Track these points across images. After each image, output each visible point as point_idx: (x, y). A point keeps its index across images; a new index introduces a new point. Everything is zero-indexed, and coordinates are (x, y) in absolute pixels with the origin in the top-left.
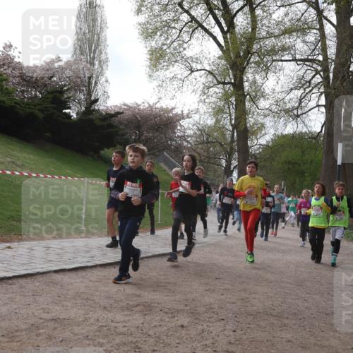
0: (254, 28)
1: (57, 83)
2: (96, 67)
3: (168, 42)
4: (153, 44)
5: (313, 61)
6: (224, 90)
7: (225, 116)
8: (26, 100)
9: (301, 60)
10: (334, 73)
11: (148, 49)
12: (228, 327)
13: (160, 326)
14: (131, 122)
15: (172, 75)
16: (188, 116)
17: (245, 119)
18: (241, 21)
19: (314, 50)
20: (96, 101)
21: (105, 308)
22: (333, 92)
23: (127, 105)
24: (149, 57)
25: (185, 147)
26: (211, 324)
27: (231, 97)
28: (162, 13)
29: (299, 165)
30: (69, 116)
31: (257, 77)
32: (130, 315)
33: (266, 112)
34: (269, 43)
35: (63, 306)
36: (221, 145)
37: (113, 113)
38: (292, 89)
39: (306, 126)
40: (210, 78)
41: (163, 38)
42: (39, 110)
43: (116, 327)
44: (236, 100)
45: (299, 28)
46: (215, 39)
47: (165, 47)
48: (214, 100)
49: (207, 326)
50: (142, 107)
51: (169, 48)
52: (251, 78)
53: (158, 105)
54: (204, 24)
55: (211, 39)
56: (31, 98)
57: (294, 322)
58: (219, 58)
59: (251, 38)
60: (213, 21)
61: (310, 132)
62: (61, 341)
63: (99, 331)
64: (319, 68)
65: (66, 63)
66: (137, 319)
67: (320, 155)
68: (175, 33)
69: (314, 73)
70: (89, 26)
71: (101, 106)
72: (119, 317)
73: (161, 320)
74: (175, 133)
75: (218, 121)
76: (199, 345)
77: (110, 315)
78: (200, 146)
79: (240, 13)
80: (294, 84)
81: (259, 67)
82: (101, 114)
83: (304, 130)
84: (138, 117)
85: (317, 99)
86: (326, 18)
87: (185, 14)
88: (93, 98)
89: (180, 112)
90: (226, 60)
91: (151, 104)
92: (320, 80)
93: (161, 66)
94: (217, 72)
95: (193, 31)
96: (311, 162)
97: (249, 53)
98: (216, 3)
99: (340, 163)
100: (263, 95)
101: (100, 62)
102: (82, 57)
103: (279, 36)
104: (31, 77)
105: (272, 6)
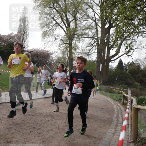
0: (76, 27)
1: (12, 41)
2: (25, 36)
3: (49, 30)
4: (44, 30)
5: (94, 38)
6: (66, 45)
7: (66, 54)
8: (1, 46)
9: (90, 38)
10: (100, 42)
11: (42, 31)
12: (63, 121)
13: (42, 121)
14: (35, 55)
15: (49, 40)
16: (54, 54)
17: (72, 55)
18: (72, 25)
19: (94, 35)
20: (24, 47)
22: (100, 48)
23: (34, 49)
24: (42, 34)
25: (52, 64)
27: (68, 48)
28: (47, 20)
31: (77, 42)
33: (79, 53)
34: (81, 32)
36: (64, 63)
37: (30, 51)
38: (87, 47)
40: (62, 42)
41: (47, 28)
42: (5, 50)
43: (27, 121)
44: (69, 49)
45: (90, 28)
46: (64, 29)
47: (47, 31)
48: (62, 49)
49: (57, 121)
50: (39, 50)
51: (49, 31)
52: (74, 43)
53: (44, 50)
54: (60, 25)
55: (62, 29)
56: (3, 46)
58: (65, 36)
59: (75, 30)
61: (92, 60)
62: (9, 125)
63: (22, 122)
64: (96, 41)
65: (15, 35)
67: (95, 67)
68: (51, 27)
69: (94, 42)
70: (23, 23)
71: (26, 49)
74: (49, 59)
75: (63, 55)
76: (54, 127)
78: (57, 63)
79: (72, 22)
80: (88, 45)
81: (77, 39)
83: (91, 59)
84: (38, 53)
85: (95, 50)
86: (98, 25)
87: (54, 21)
89: (51, 52)
90: (67, 36)
91: (42, 49)
92: (96, 44)
93: (46, 37)
94: (64, 40)
95: (57, 27)
97: (74, 34)
98: (64, 18)
99: (101, 70)
100: (78, 48)
101: (26, 35)
102: (20, 33)
103: (84, 30)
104: (3, 39)
105: (82, 20)
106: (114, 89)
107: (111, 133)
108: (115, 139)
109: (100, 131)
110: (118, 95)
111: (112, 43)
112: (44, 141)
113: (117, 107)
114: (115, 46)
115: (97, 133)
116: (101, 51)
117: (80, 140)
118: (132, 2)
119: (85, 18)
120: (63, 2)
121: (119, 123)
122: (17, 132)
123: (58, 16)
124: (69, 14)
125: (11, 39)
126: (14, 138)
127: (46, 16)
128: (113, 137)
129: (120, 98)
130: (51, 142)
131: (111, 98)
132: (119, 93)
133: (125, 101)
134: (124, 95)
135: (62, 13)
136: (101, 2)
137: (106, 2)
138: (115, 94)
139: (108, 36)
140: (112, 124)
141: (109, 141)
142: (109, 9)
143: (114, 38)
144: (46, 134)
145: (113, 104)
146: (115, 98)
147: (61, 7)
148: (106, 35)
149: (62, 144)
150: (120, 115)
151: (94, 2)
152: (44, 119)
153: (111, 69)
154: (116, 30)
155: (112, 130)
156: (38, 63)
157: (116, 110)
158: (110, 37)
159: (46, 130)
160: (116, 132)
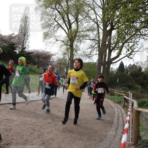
0: (78, 29)
1: (13, 42)
2: (26, 37)
3: (50, 30)
5: (95, 40)
6: (67, 47)
7: (67, 55)
8: (2, 46)
9: (92, 39)
10: (101, 44)
11: (44, 32)
13: (42, 122)
14: (36, 56)
15: (50, 41)
16: (55, 55)
17: (73, 57)
18: (74, 26)
19: (96, 37)
21: (24, 116)
22: (101, 50)
23: (34, 50)
24: (43, 35)
26: (58, 122)
27: (69, 49)
28: (49, 21)
29: (89, 72)
30: (16, 52)
31: (78, 44)
32: (32, 119)
33: (80, 55)
34: (82, 33)
35: (10, 115)
36: (65, 65)
37: (30, 52)
39: (92, 60)
40: (63, 43)
41: (48, 29)
42: (6, 50)
43: (27, 122)
44: (71, 51)
45: (91, 30)
46: (65, 31)
47: (49, 32)
48: (63, 50)
50: (40, 51)
53: (45, 51)
54: (62, 26)
56: (4, 46)
57: (84, 122)
58: (66, 37)
59: (77, 31)
60: (65, 25)
61: (93, 62)
62: (9, 126)
63: (22, 124)
64: (97, 42)
65: (16, 35)
66: (34, 120)
67: (96, 69)
68: (52, 28)
69: (95, 44)
70: (24, 24)
71: (27, 50)
72: (28, 119)
73: (42, 121)
74: (50, 60)
75: (64, 57)
76: (54, 129)
77: (25, 119)
78: (58, 65)
79: (73, 23)
81: (78, 40)
82: (27, 52)
84: (39, 54)
85: (96, 52)
86: (100, 27)
87: (56, 22)
88: (24, 47)
89: (52, 53)
90: (68, 38)
91: (43, 50)
92: (97, 46)
93: (47, 38)
94: (65, 41)
95: (58, 28)
96: (93, 72)
97: (76, 36)
98: (66, 19)
99: (102, 72)
100: (79, 50)
101: (27, 35)
102: (22, 34)
103: (85, 31)
104: (4, 39)
105: (84, 22)
106: (115, 91)
107: (112, 136)
108: (115, 142)
109: (100, 133)
110: (119, 97)
111: (114, 45)
112: (44, 143)
113: (118, 110)
114: (116, 48)
115: (98, 136)
116: (102, 53)
117: (81, 143)
118: (135, 4)
119: (86, 20)
120: (66, 3)
121: (120, 125)
122: (17, 133)
123: (59, 17)
124: (71, 16)
125: (12, 39)
126: (13, 139)
127: (47, 17)
128: (114, 139)
129: (121, 100)
130: (51, 144)
131: (112, 100)
132: (120, 96)
133: (126, 104)
134: (124, 98)
135: (64, 14)
136: (104, 4)
137: (108, 4)
138: (116, 97)
139: (110, 38)
140: (113, 127)
141: (110, 144)
142: (111, 11)
143: (115, 40)
144: (46, 136)
145: (114, 106)
146: (116, 100)
147: (63, 8)
148: (108, 37)
149: (62, 146)
150: (121, 118)
151: (97, 4)
152: (44, 120)
153: (112, 71)
154: (118, 32)
155: (113, 132)
156: (39, 64)
157: (116, 113)
158: (112, 39)
159: (46, 132)
160: (117, 134)
